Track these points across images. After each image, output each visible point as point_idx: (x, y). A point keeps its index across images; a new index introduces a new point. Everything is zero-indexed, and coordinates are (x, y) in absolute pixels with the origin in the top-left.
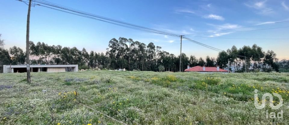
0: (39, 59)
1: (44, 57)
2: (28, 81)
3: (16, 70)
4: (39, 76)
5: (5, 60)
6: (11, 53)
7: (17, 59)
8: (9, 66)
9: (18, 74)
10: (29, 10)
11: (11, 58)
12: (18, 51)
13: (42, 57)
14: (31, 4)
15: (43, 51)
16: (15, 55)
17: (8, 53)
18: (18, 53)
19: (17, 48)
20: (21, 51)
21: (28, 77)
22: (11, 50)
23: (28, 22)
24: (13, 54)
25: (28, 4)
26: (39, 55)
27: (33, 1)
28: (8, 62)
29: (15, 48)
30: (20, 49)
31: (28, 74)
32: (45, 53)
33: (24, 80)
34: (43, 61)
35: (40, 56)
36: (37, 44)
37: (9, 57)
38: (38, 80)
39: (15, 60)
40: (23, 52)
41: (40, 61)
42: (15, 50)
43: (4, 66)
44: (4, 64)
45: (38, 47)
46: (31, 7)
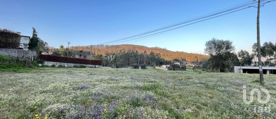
0: (266, 61)
1: (273, 58)
2: (261, 83)
3: (245, 71)
4: (271, 79)
5: (235, 62)
6: (239, 56)
7: (244, 61)
8: (239, 67)
9: (247, 74)
10: (259, 12)
11: (239, 60)
12: (245, 54)
13: (269, 58)
14: (260, 5)
15: (271, 51)
16: (242, 58)
17: (236, 56)
18: (245, 56)
19: (244, 51)
20: (248, 53)
21: (261, 79)
22: (239, 53)
23: (258, 23)
24: (240, 57)
25: (257, 6)
26: (266, 56)
27: (261, 1)
28: (237, 64)
29: (242, 51)
30: (247, 52)
31: (260, 76)
32: (274, 54)
33: (257, 81)
34: (271, 63)
35: (268, 57)
36: (264, 45)
37: (238, 60)
38: (271, 83)
39: (242, 62)
40: (250, 55)
41: (267, 63)
42: (243, 53)
43: (235, 67)
44: (234, 66)
45: (264, 48)
46: (260, 9)
